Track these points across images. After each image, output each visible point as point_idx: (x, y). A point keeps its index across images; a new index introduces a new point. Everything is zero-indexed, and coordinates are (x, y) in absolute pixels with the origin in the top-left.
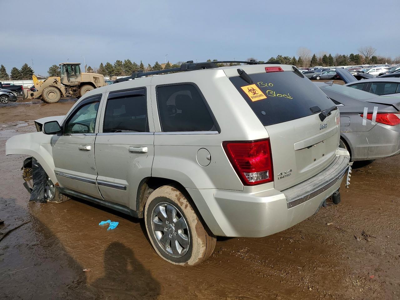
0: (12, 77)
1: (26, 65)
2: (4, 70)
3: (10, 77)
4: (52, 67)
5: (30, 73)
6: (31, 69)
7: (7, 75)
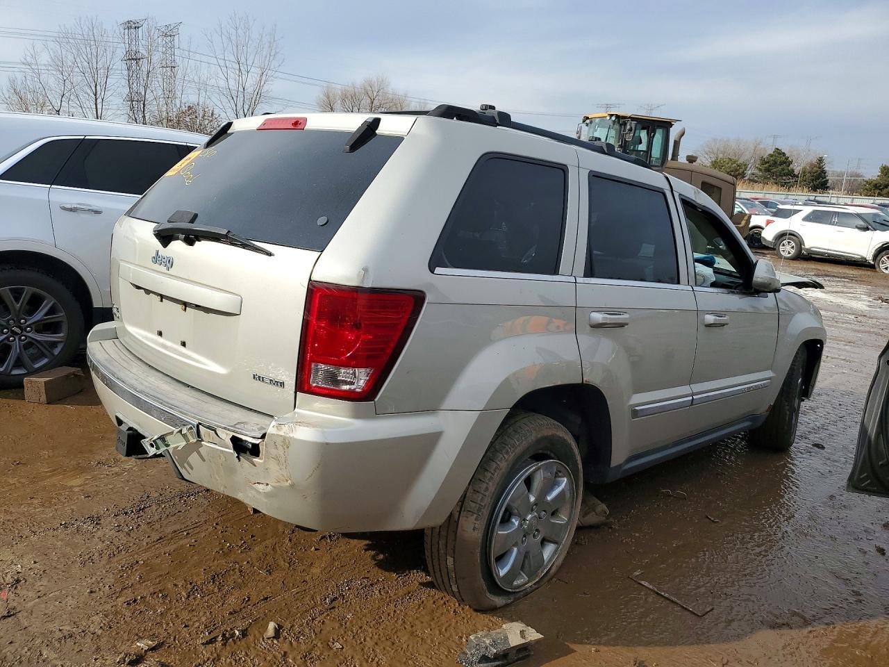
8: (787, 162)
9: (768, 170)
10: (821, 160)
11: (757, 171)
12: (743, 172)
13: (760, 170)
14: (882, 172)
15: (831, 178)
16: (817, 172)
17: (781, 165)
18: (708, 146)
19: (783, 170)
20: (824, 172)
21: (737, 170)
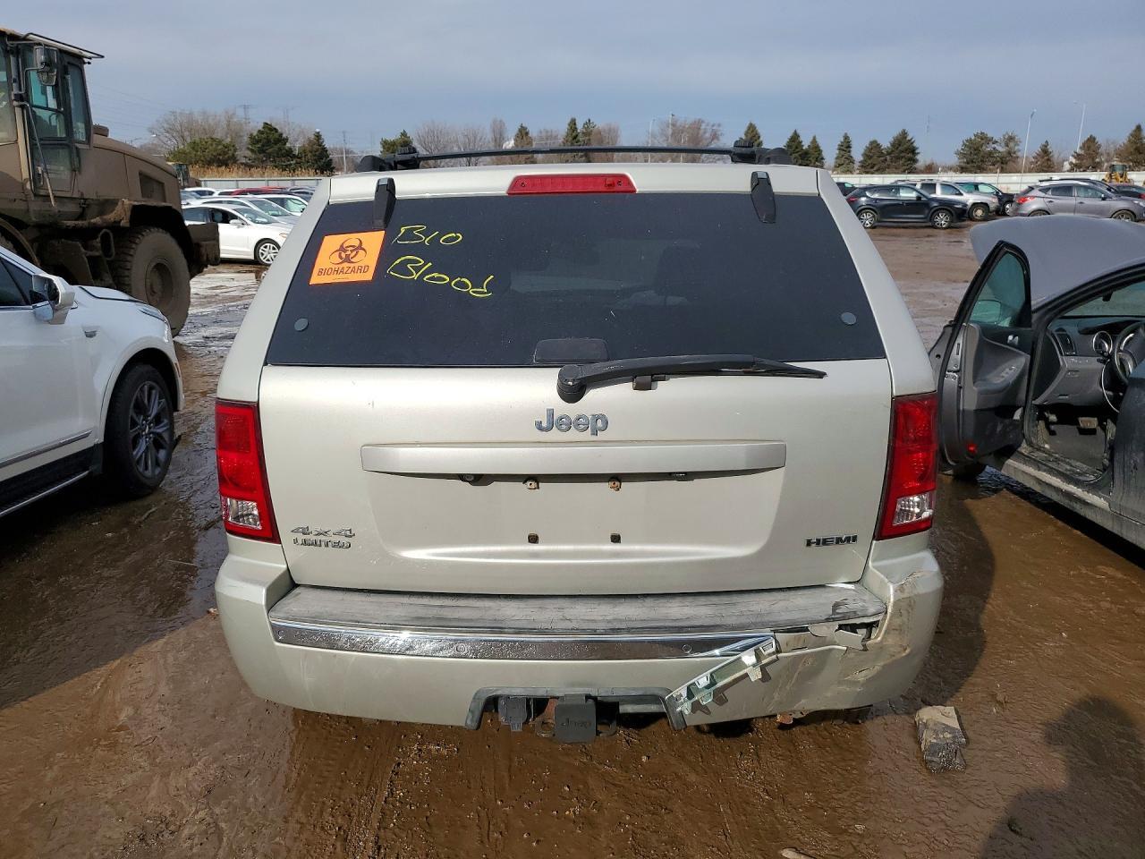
0: (862, 166)
1: (904, 134)
2: (849, 147)
3: (857, 165)
4: (973, 138)
5: (910, 155)
6: (915, 144)
7: (850, 160)
8: (281, 140)
9: (262, 151)
10: (318, 136)
11: (248, 153)
12: (233, 155)
13: (252, 151)
14: (384, 147)
15: (334, 156)
16: (317, 150)
17: (276, 144)
18: (166, 121)
19: (280, 149)
20: (324, 150)
21: (225, 153)
